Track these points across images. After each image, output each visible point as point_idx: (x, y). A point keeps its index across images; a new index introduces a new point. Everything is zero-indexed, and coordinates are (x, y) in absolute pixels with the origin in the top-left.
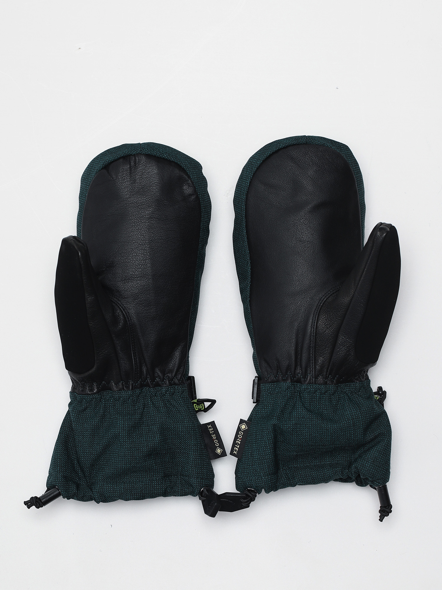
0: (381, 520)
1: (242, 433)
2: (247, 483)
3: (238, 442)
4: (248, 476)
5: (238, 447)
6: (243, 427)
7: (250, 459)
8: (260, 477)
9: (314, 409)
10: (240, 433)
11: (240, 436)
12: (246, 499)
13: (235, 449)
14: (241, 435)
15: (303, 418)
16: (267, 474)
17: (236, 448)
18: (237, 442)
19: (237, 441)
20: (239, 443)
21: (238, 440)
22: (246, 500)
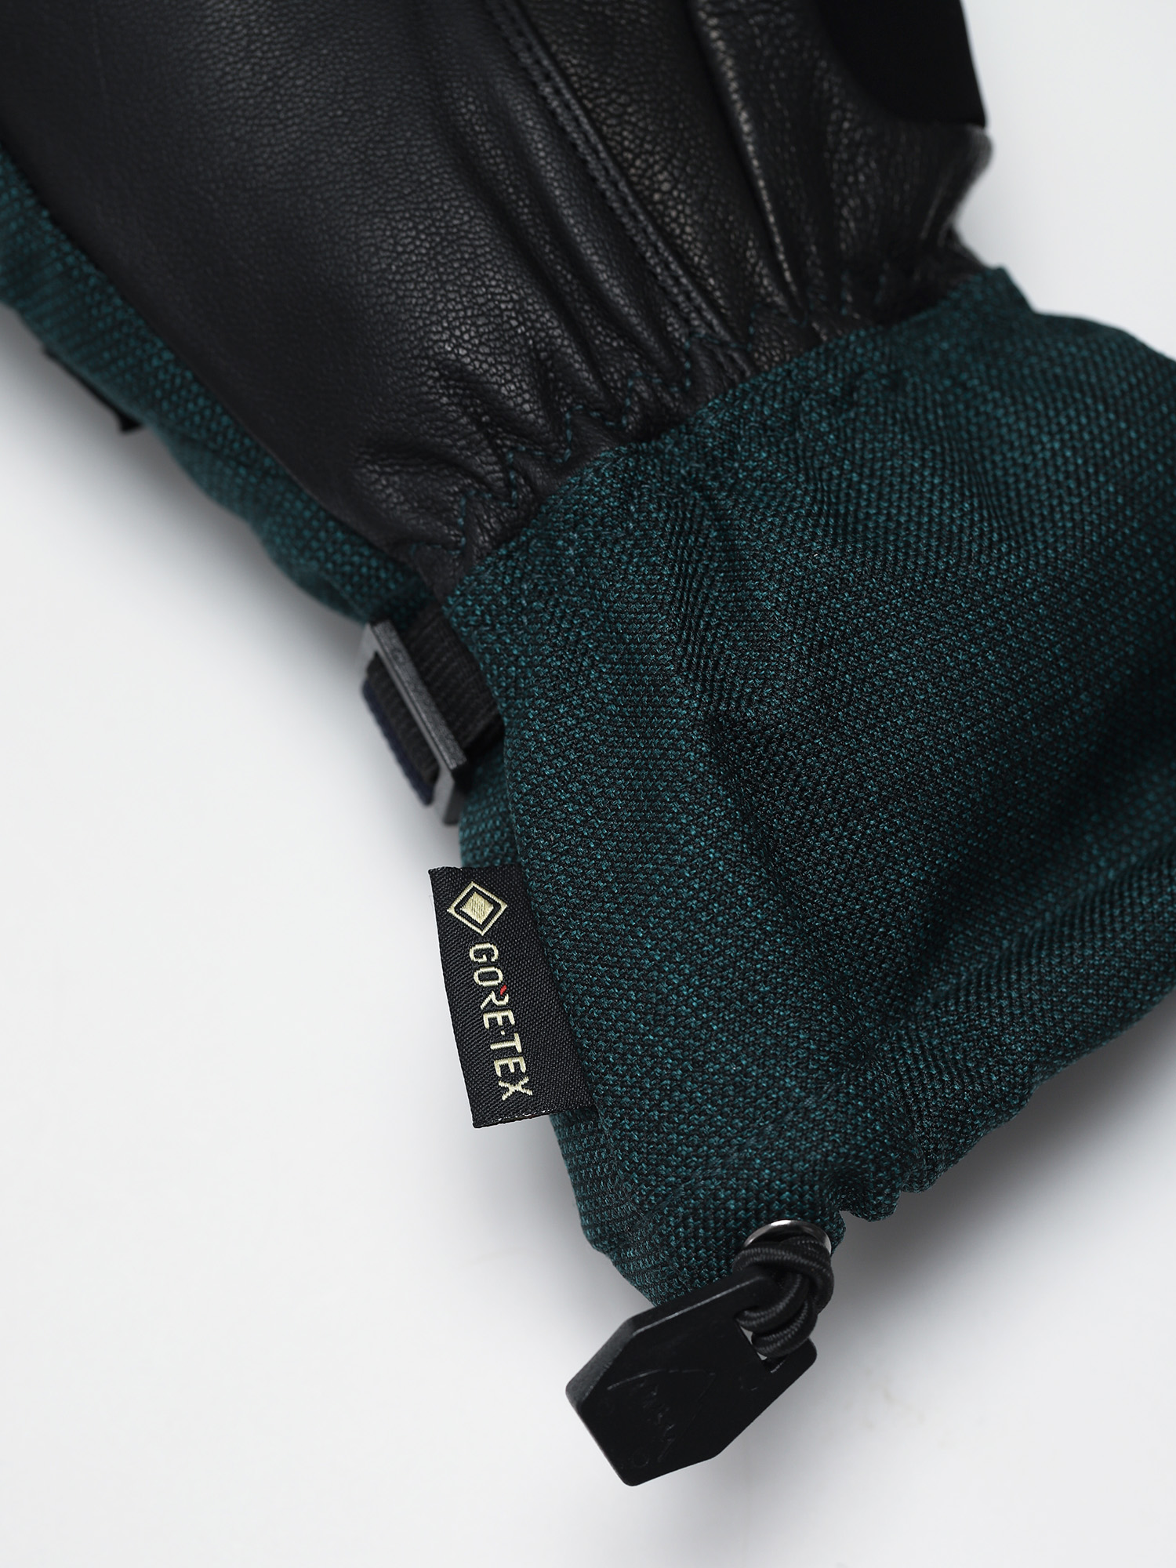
1: (489, 953)
2: (727, 1199)
3: (499, 1016)
4: (708, 1157)
5: (517, 1043)
6: (478, 909)
7: (654, 1045)
8: (787, 1112)
9: (856, 511)
10: (478, 954)
11: (488, 975)
12: (780, 1298)
13: (505, 1068)
14: (495, 965)
15: (833, 593)
16: (822, 1066)
17: (510, 1062)
18: (493, 1021)
19: (486, 1017)
20: (505, 1018)
21: (492, 1008)
22: (787, 1300)
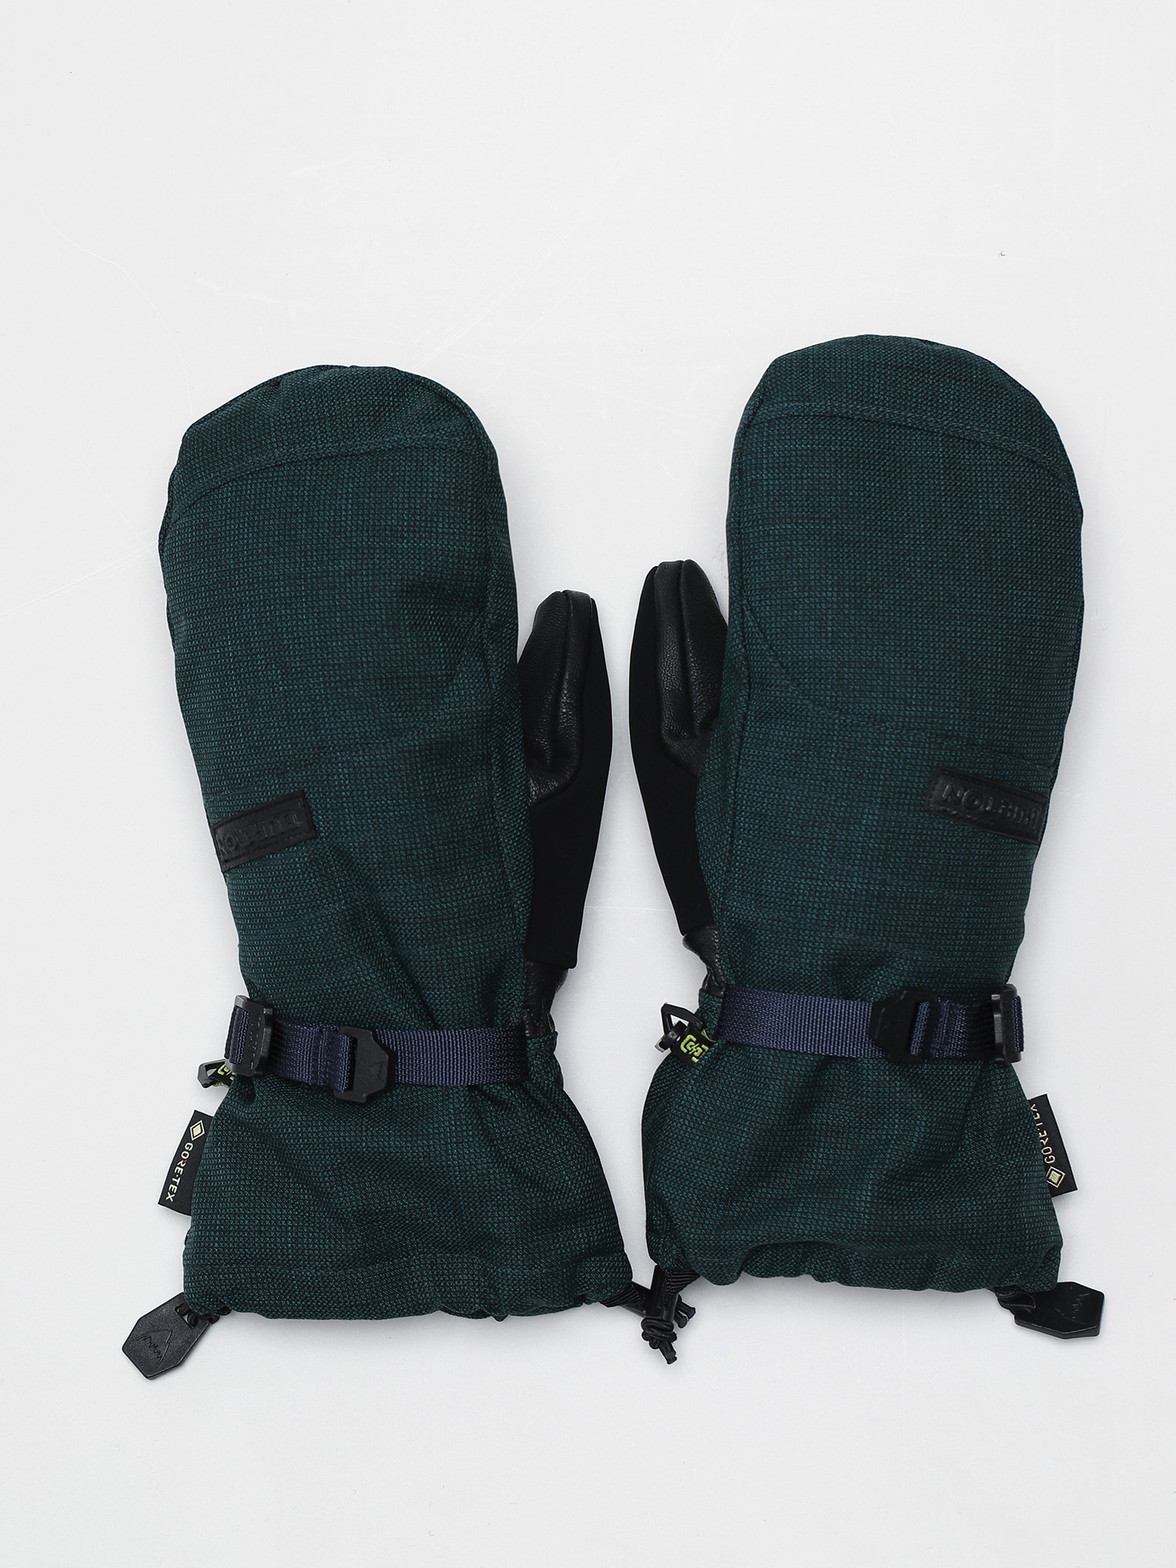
0: (671, 1358)
